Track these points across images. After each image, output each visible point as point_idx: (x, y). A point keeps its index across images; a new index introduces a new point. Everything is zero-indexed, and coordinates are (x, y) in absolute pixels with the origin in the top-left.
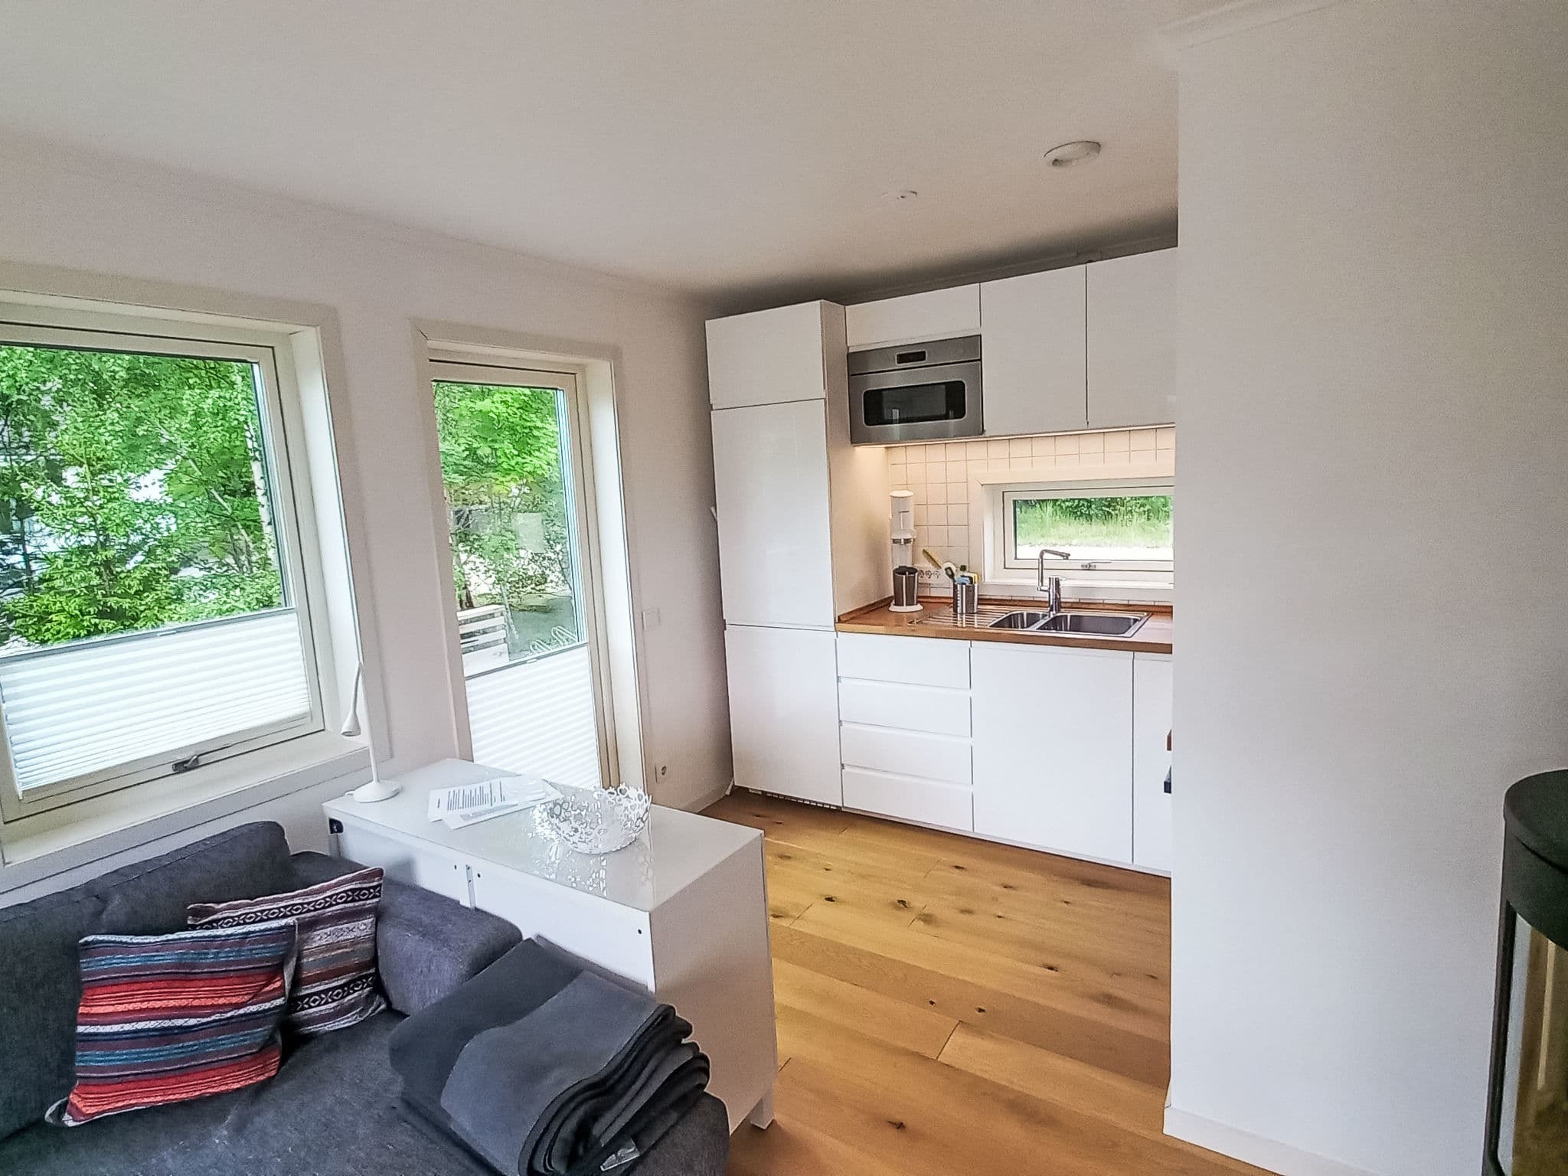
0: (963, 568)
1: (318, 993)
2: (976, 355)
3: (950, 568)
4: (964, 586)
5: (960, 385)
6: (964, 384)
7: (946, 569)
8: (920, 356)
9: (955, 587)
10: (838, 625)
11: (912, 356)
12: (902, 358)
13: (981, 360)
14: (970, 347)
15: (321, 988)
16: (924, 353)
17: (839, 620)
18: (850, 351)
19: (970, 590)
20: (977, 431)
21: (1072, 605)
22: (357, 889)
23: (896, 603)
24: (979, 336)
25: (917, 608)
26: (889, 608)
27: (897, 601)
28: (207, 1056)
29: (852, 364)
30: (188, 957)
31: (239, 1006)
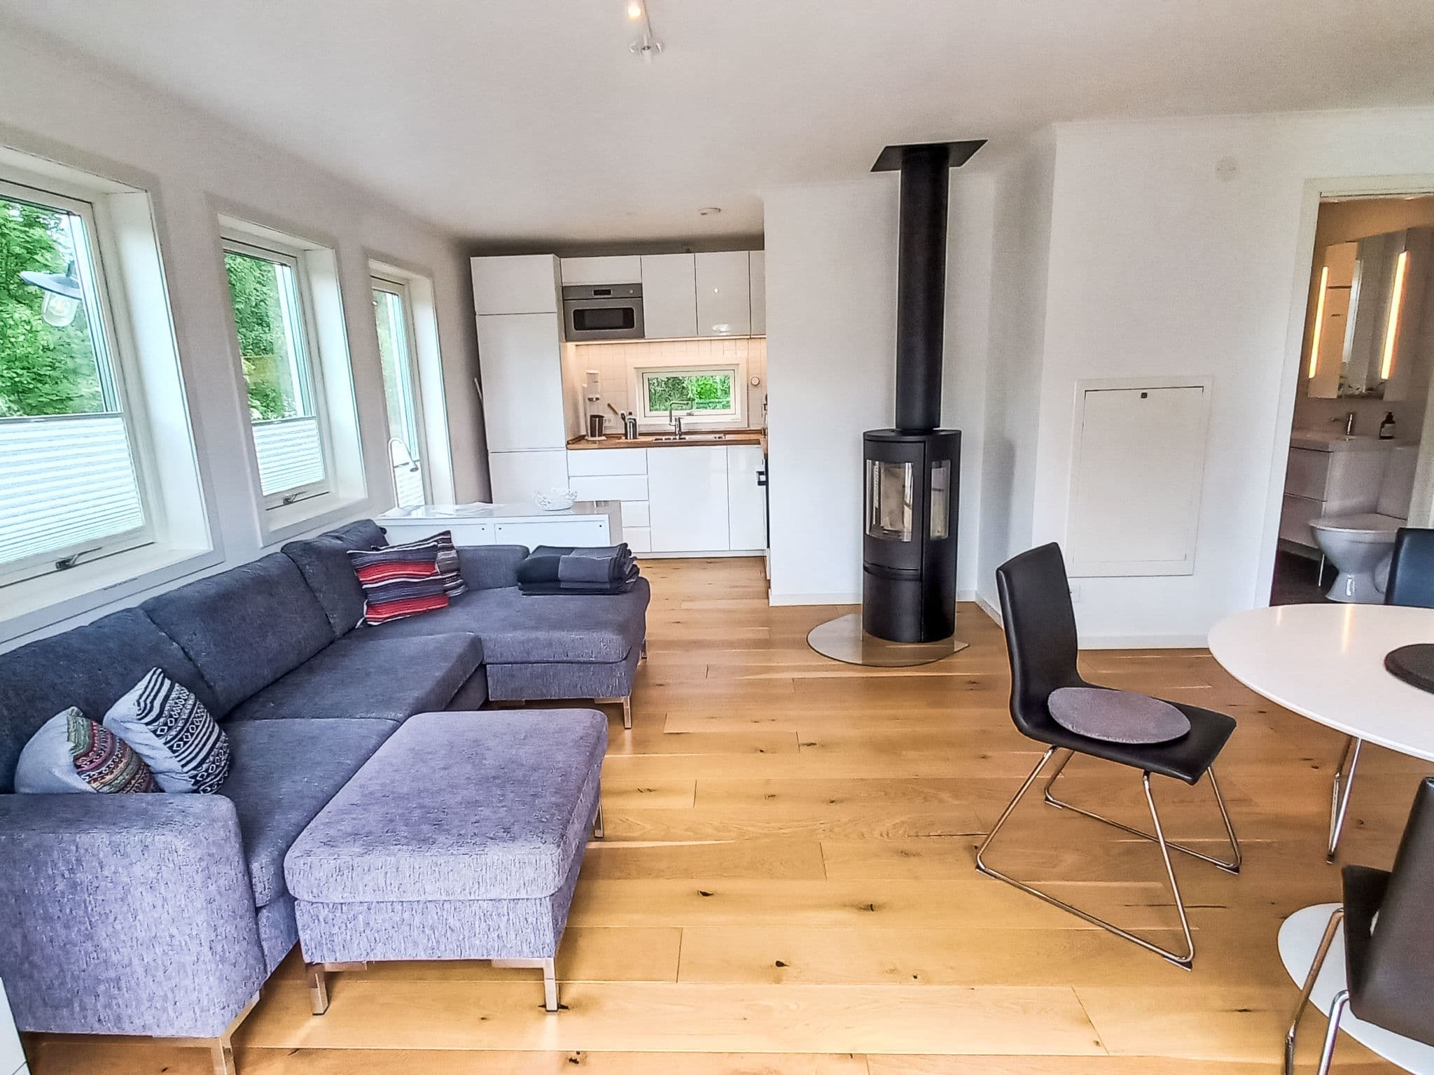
0: (630, 414)
2: (640, 295)
3: (623, 414)
4: (631, 423)
5: (631, 310)
6: (633, 310)
7: (621, 415)
8: (608, 292)
9: (626, 424)
10: (567, 446)
11: (602, 291)
12: (596, 293)
13: (642, 297)
14: (636, 290)
15: (448, 576)
16: (610, 290)
17: (568, 443)
18: (564, 285)
19: (635, 425)
20: (641, 335)
21: (686, 433)
22: (442, 539)
23: (592, 436)
24: (641, 284)
25: (603, 438)
26: (587, 440)
27: (593, 435)
28: (427, 593)
29: (566, 293)
30: (401, 556)
31: (428, 576)
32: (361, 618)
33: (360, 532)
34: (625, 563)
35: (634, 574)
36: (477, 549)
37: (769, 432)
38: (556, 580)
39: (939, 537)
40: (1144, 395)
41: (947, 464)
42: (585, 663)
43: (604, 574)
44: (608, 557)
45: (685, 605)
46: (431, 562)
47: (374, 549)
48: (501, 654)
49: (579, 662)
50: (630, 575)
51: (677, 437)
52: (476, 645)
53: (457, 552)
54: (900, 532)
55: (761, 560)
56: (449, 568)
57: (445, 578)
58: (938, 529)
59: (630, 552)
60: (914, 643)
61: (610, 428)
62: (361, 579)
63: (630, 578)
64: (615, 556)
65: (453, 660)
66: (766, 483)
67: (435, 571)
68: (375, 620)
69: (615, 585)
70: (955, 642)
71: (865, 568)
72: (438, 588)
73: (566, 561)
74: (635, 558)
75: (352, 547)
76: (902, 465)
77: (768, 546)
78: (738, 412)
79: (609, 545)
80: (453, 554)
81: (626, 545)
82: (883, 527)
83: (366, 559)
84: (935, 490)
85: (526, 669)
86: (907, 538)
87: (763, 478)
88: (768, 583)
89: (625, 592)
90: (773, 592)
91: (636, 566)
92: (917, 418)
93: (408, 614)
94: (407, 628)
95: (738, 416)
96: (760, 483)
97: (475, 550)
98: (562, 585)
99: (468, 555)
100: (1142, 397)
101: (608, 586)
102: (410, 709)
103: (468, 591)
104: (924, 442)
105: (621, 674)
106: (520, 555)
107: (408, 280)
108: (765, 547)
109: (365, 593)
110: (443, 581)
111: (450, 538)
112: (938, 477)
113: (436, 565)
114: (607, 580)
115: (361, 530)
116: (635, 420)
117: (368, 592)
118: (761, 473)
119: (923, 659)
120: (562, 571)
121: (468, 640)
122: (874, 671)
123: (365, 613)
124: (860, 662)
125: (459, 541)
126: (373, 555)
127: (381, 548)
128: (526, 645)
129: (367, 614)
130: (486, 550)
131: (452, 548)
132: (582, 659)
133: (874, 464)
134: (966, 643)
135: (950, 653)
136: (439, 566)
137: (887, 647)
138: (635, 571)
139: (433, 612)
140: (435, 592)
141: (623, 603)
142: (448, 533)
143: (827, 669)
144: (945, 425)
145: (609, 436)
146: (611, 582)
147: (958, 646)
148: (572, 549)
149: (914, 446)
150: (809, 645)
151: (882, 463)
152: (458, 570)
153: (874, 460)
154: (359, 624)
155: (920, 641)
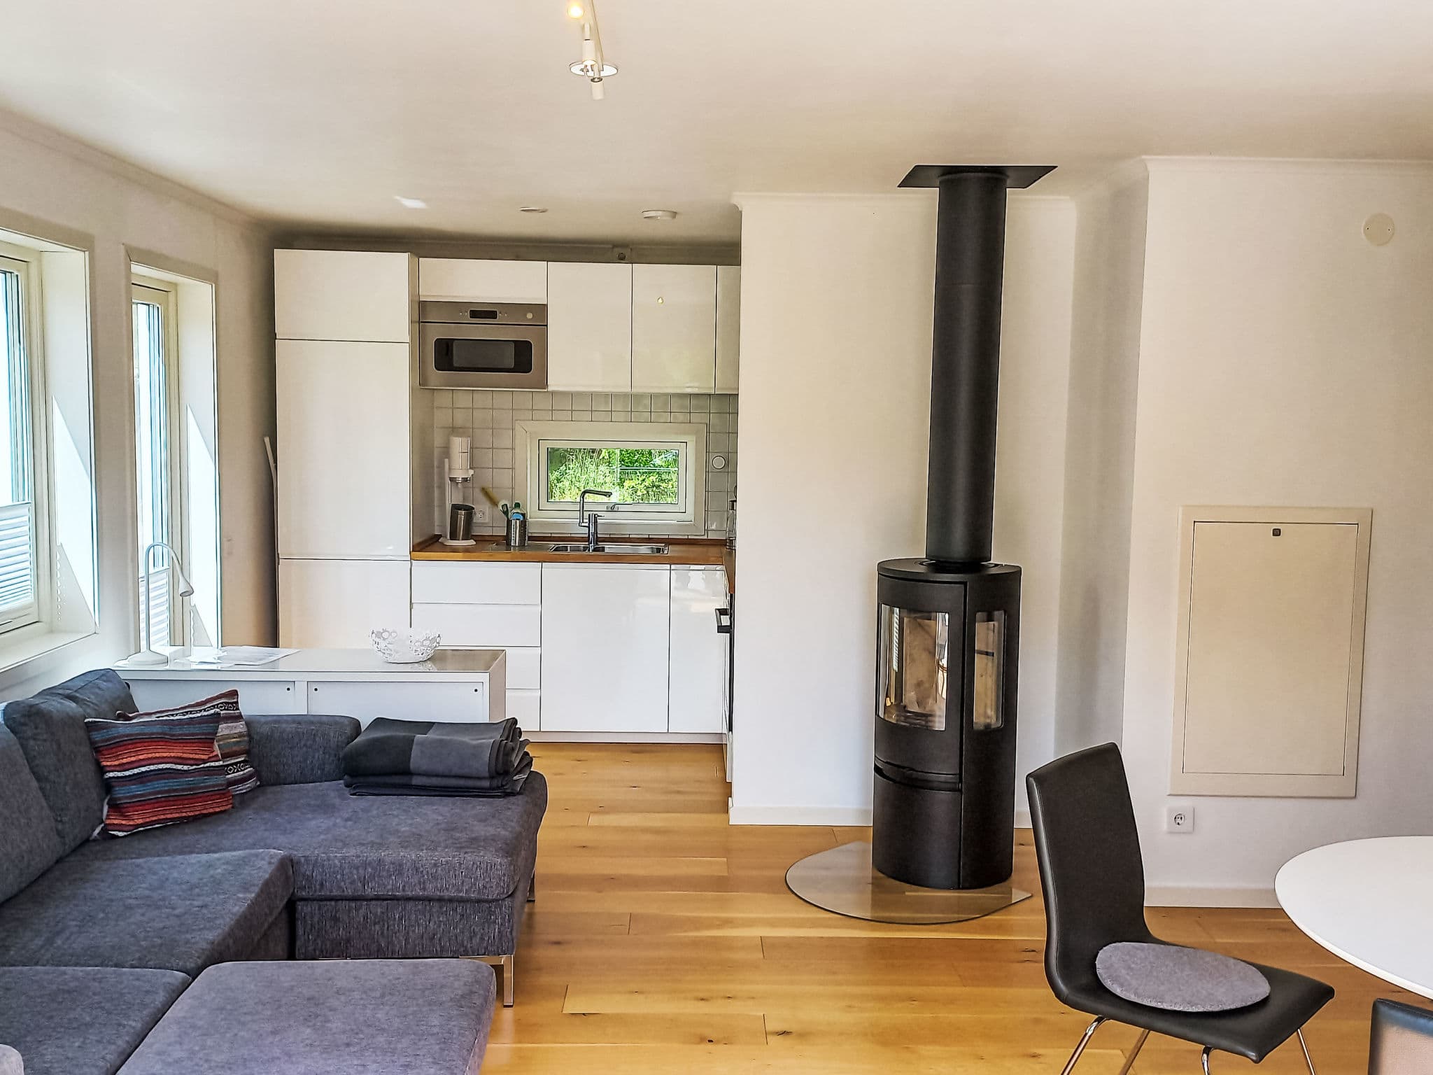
0: (517, 505)
1: (232, 765)
2: (543, 321)
3: (506, 505)
4: (518, 521)
5: (527, 345)
6: (530, 344)
7: (503, 506)
8: (492, 315)
9: (509, 522)
10: (413, 553)
11: (484, 313)
12: (474, 314)
13: (547, 326)
14: (538, 314)
15: (233, 761)
16: (496, 312)
17: (414, 549)
18: (422, 301)
19: (524, 524)
20: (542, 385)
21: (604, 540)
22: (226, 703)
23: (452, 538)
24: (546, 306)
25: (472, 542)
26: (442, 543)
27: (454, 536)
28: (201, 788)
29: (423, 311)
30: (166, 729)
31: (205, 762)
32: (100, 824)
33: (99, 688)
34: (513, 749)
35: (525, 766)
36: (279, 719)
37: (739, 545)
38: (408, 773)
39: (988, 726)
40: (1277, 533)
41: (999, 615)
42: (451, 900)
43: (482, 764)
44: (489, 740)
45: (594, 820)
46: (208, 741)
47: (119, 717)
48: (322, 885)
49: (440, 900)
50: (519, 769)
51: (592, 546)
52: (288, 867)
53: (248, 724)
54: (931, 715)
55: (717, 750)
56: (235, 748)
57: (228, 766)
58: (985, 712)
59: (520, 732)
60: (948, 888)
61: (483, 525)
62: (104, 763)
63: (519, 772)
64: (498, 738)
65: (257, 889)
66: (728, 630)
67: (214, 754)
68: (119, 827)
69: (496, 783)
70: (1013, 890)
71: (877, 769)
72: (220, 780)
73: (422, 743)
74: (527, 742)
75: (93, 713)
76: (933, 614)
77: (730, 729)
78: (690, 509)
79: (488, 722)
80: (240, 727)
81: (515, 721)
82: (905, 707)
83: (113, 732)
84: (981, 653)
85: (357, 910)
86: (940, 724)
87: (725, 621)
88: (727, 789)
89: (513, 794)
90: (736, 802)
91: (527, 754)
92: (958, 546)
93: (171, 820)
94: (174, 841)
95: (690, 515)
96: (721, 629)
97: (275, 722)
98: (416, 781)
99: (265, 729)
100: (1274, 535)
101: (486, 784)
102: (203, 957)
103: (259, 786)
104: (965, 584)
105: (503, 919)
106: (348, 731)
107: (175, 285)
108: (725, 731)
109: (108, 786)
110: (222, 770)
111: (237, 703)
112: (986, 635)
113: (216, 744)
114: (487, 775)
115: (102, 686)
116: (524, 515)
117: (114, 784)
118: (722, 612)
119: (958, 913)
120: (417, 760)
121: (275, 860)
122: (885, 930)
123: (104, 817)
124: (868, 915)
125: (250, 705)
126: (122, 728)
127: (131, 715)
128: (361, 871)
129: (107, 819)
130: (294, 722)
131: (239, 717)
132: (446, 894)
133: (892, 612)
134: (1026, 890)
135: (1007, 905)
136: (219, 746)
137: (907, 893)
138: (527, 761)
139: (209, 819)
140: (217, 785)
141: (512, 809)
142: (234, 693)
143: (814, 924)
144: (999, 557)
145: (481, 540)
146: (491, 778)
147: (1017, 896)
148: (431, 724)
149: (949, 587)
150: (789, 888)
151: (905, 613)
152: (247, 752)
153: (892, 605)
154: (97, 831)
155: (959, 886)
